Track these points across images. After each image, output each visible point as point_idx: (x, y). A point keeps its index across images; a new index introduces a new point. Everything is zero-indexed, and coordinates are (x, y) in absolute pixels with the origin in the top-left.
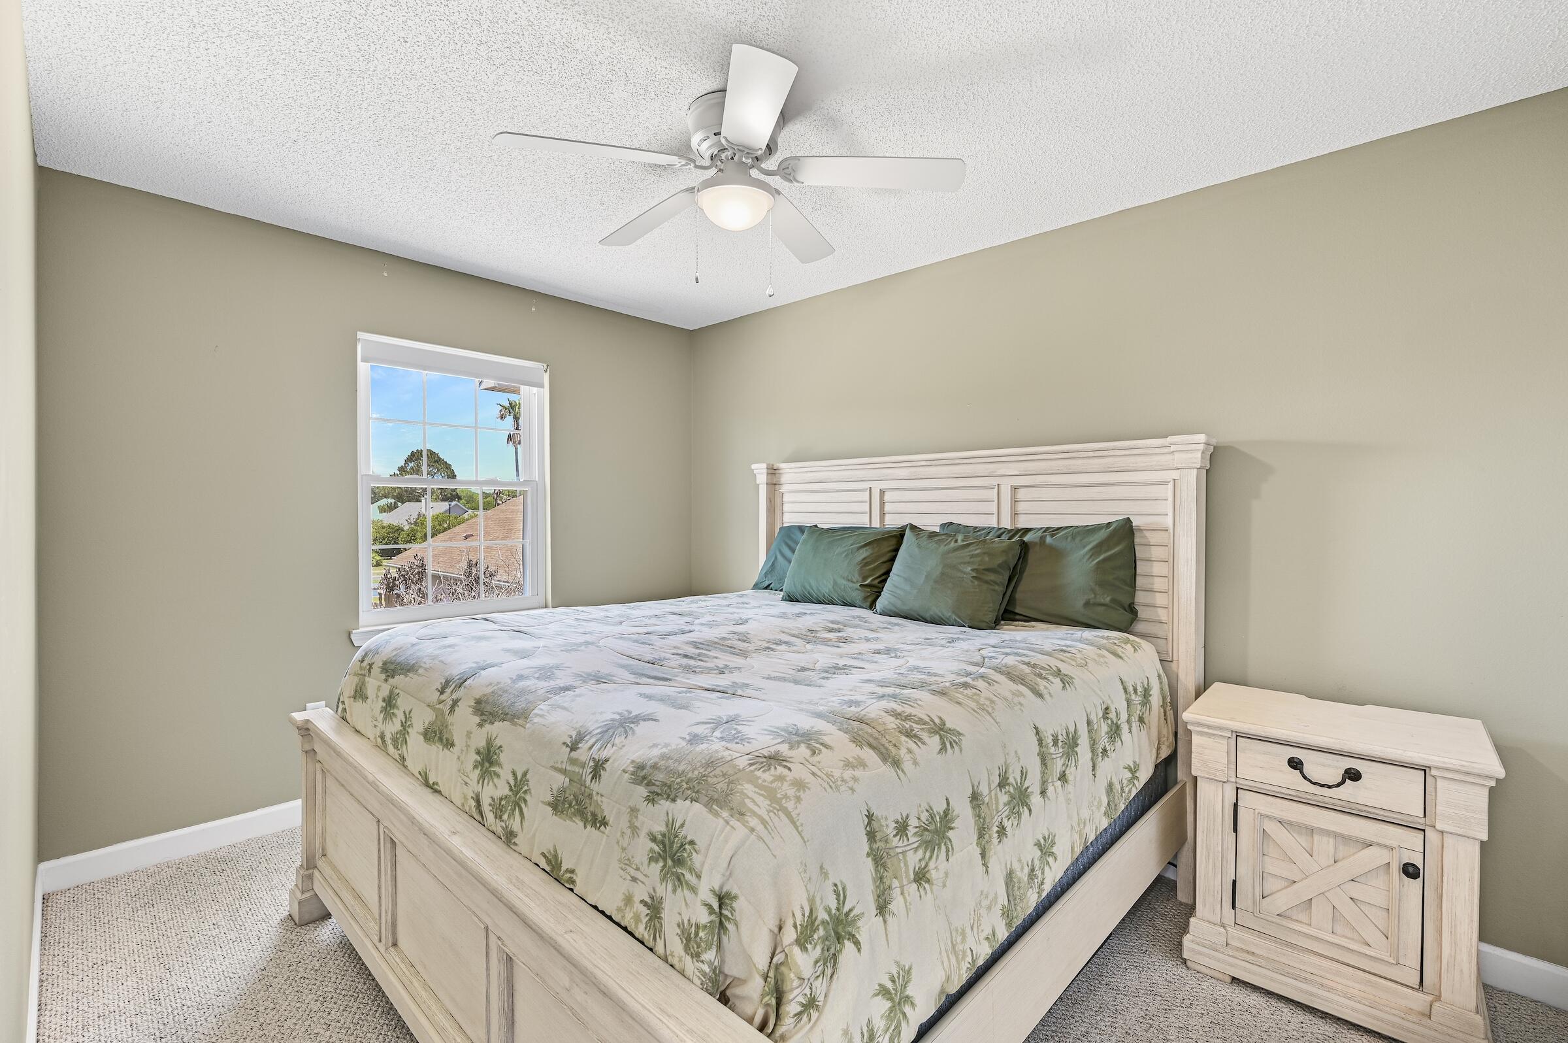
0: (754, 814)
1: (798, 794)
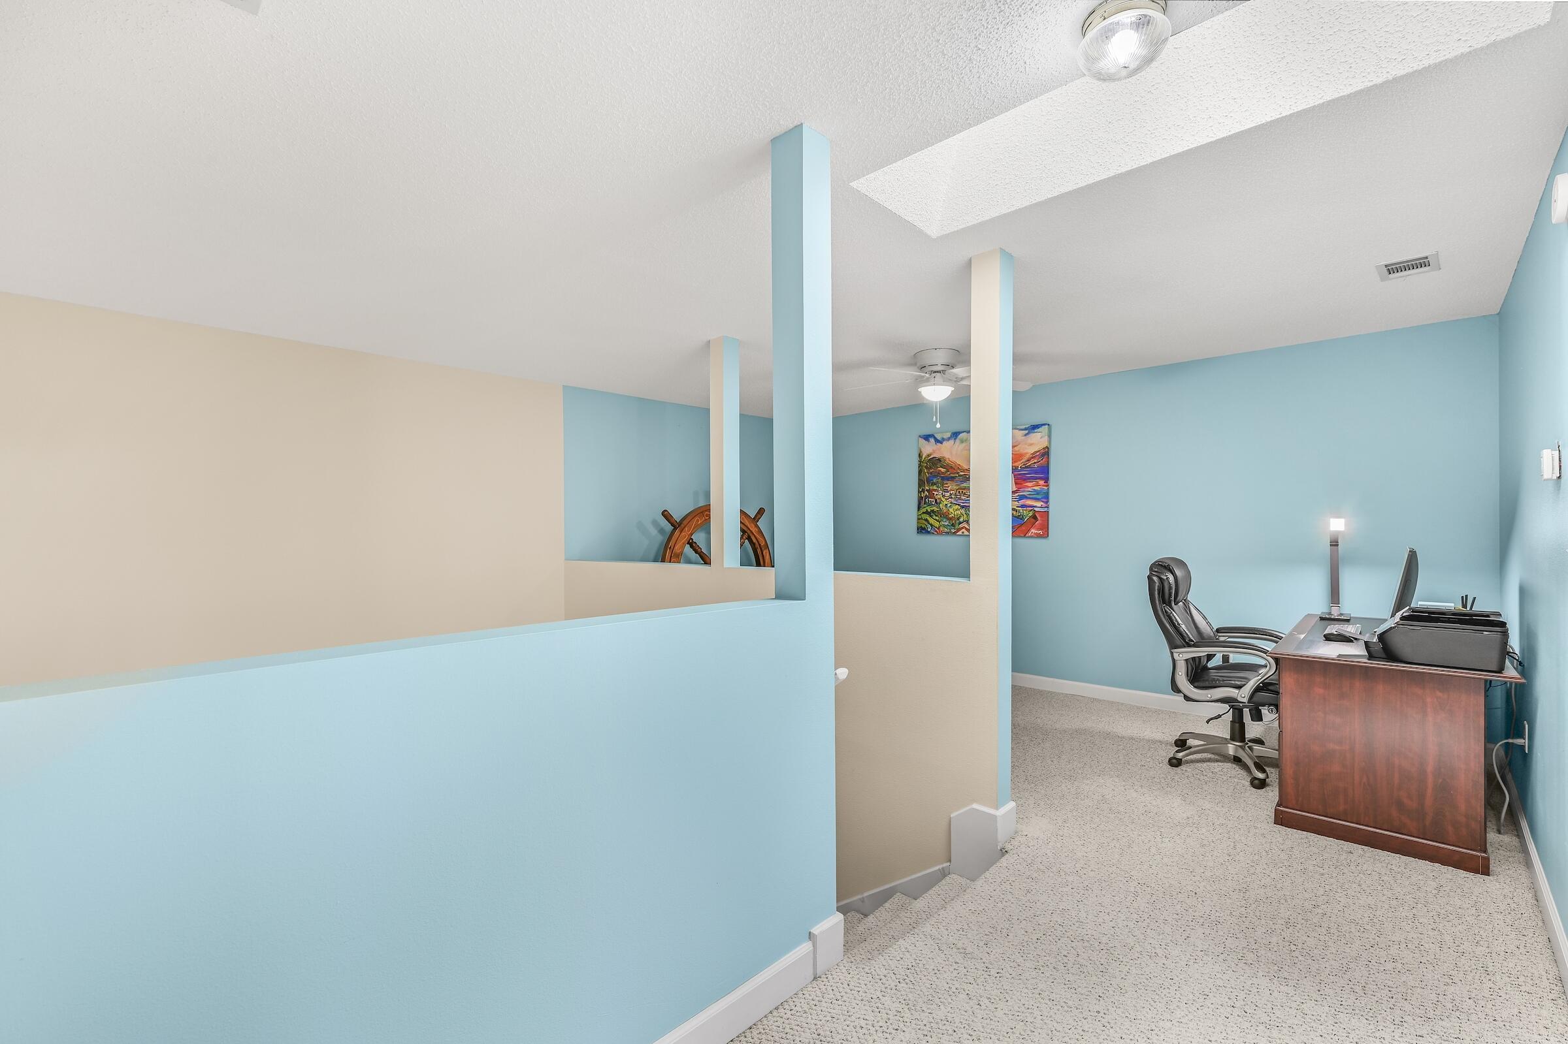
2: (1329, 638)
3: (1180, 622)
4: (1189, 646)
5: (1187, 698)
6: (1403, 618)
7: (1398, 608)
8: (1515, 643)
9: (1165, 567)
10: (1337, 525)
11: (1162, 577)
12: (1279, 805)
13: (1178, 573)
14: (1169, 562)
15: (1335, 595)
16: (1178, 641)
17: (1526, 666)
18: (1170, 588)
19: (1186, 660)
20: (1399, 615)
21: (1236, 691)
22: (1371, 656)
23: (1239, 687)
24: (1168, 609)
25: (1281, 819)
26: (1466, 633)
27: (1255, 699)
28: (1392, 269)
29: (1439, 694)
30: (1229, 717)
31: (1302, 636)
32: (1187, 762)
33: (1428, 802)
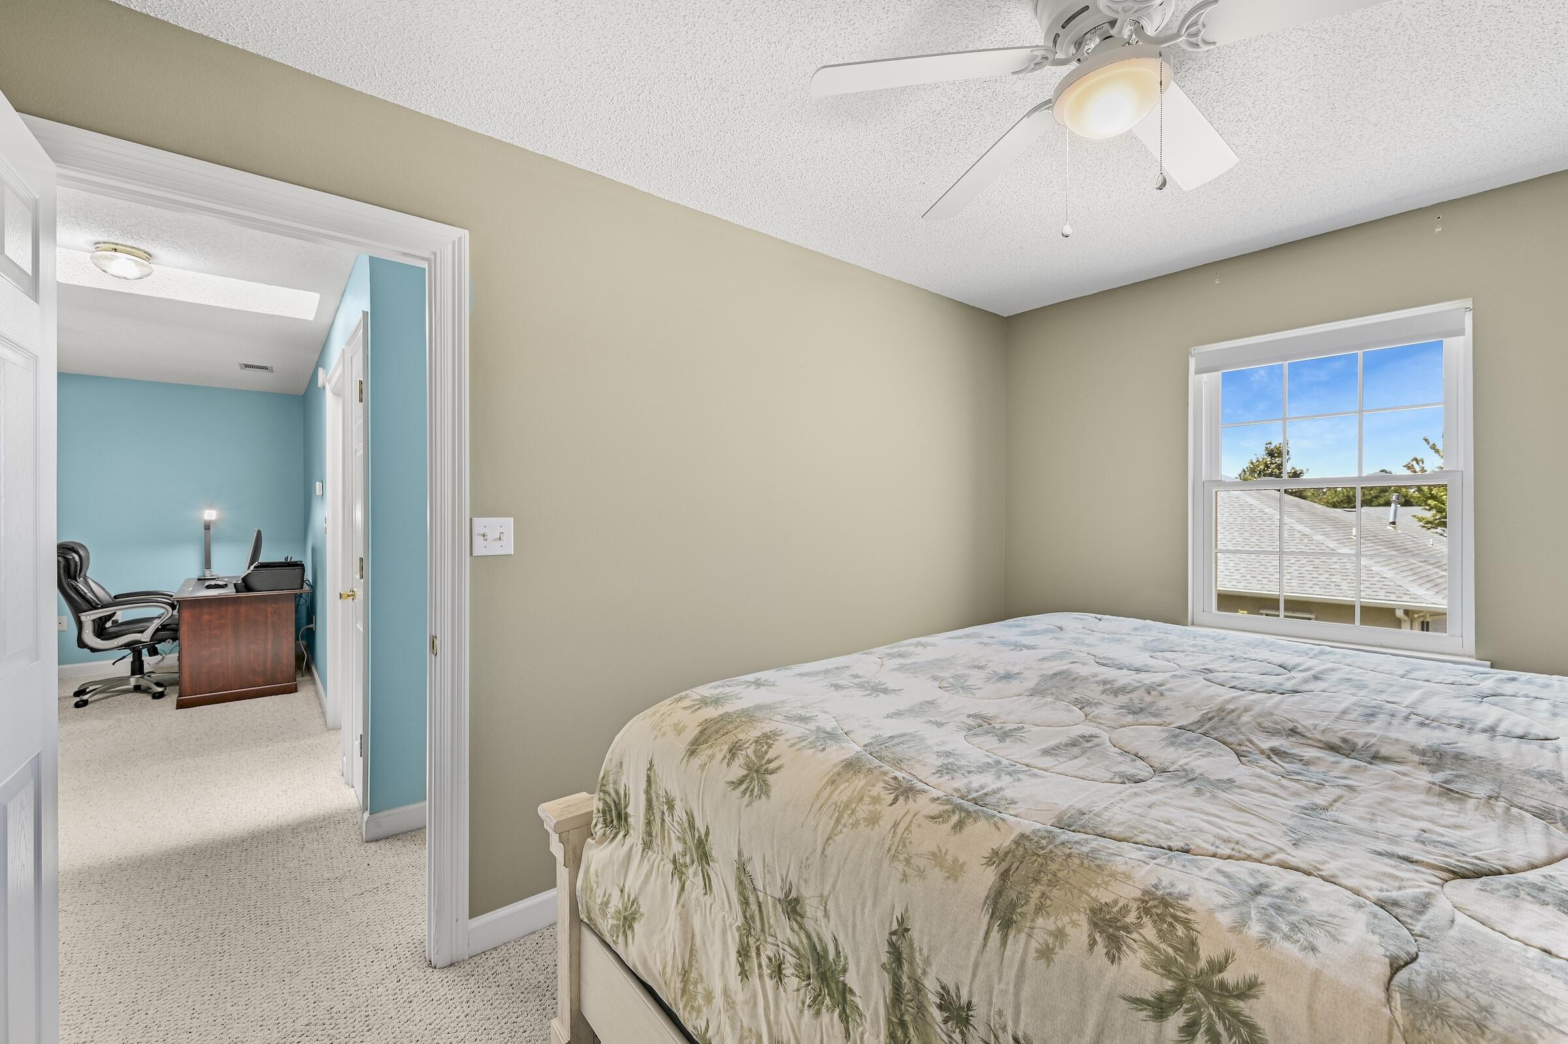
0: (832, 792)
1: (861, 822)
2: (208, 587)
3: (86, 591)
4: (96, 608)
5: (93, 650)
6: (255, 567)
7: (251, 564)
8: (308, 576)
9: (69, 549)
10: (210, 515)
11: (68, 556)
12: (179, 697)
13: (81, 552)
14: (74, 546)
15: (207, 564)
16: (84, 605)
17: (313, 587)
18: (76, 565)
19: (94, 621)
20: (252, 568)
21: (140, 635)
22: (237, 591)
23: (142, 632)
24: (73, 583)
25: (181, 705)
26: (287, 571)
27: (155, 638)
28: (247, 366)
29: (274, 605)
30: (130, 659)
31: (191, 589)
32: (92, 702)
33: (269, 664)
